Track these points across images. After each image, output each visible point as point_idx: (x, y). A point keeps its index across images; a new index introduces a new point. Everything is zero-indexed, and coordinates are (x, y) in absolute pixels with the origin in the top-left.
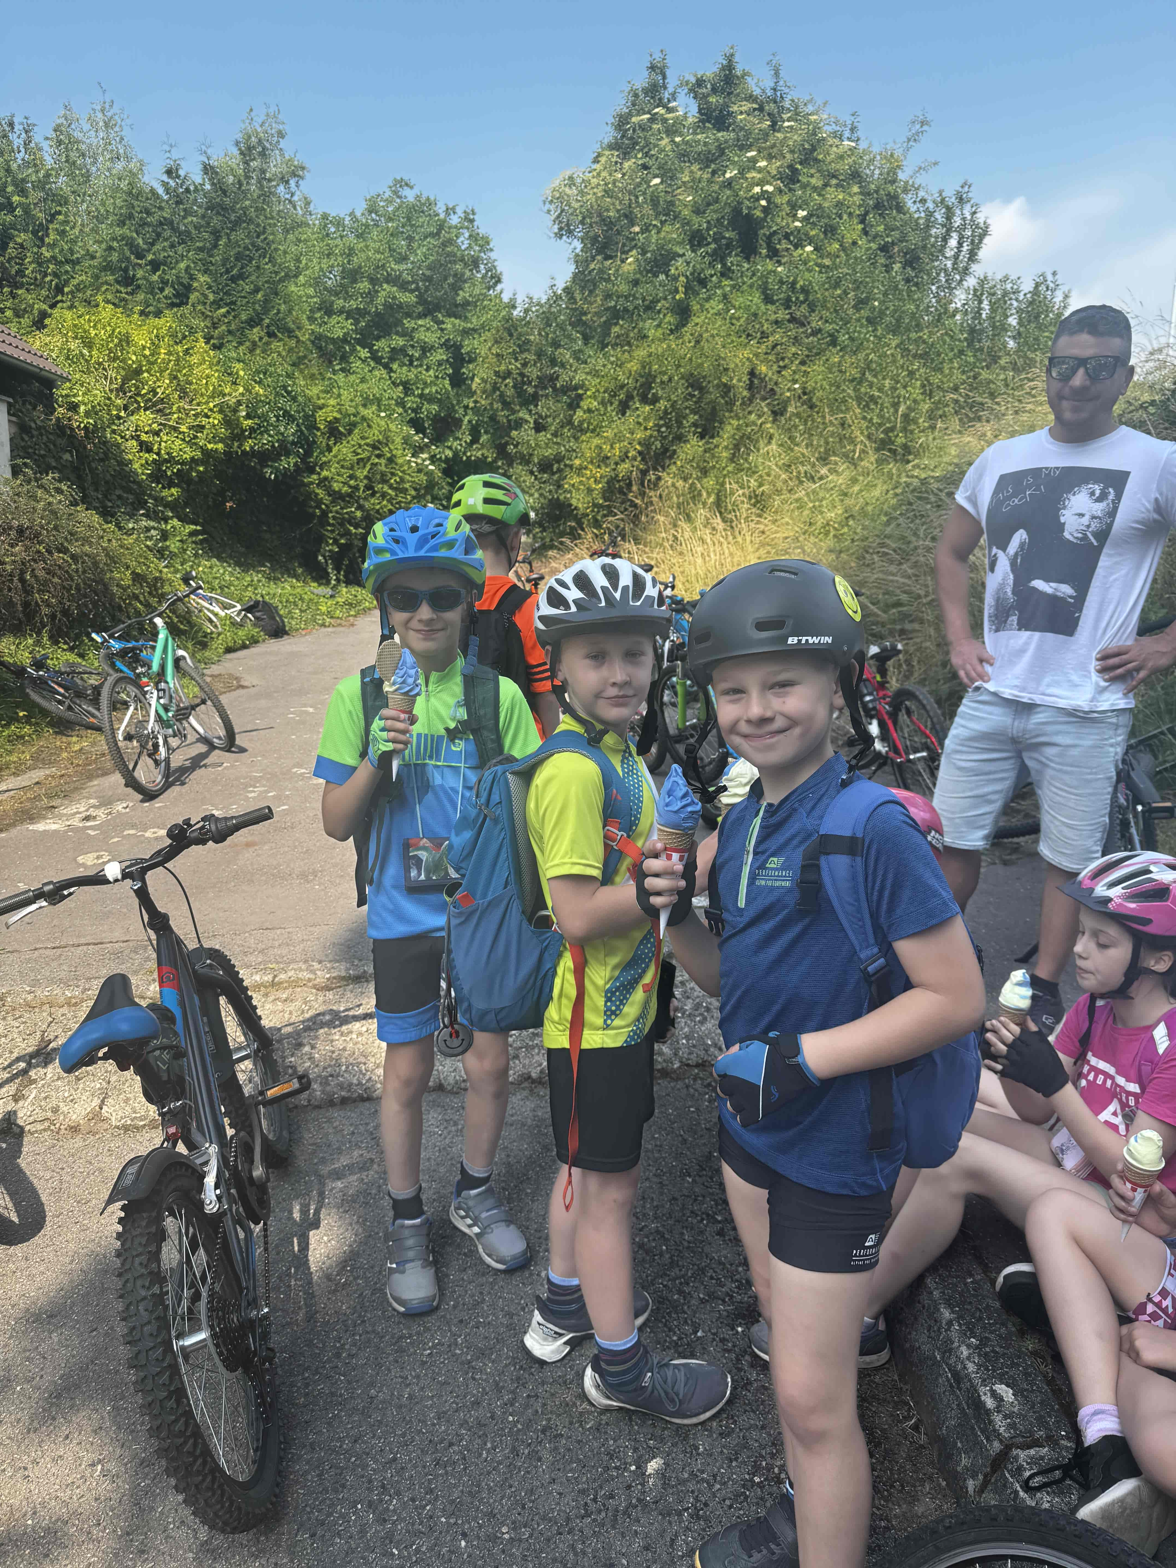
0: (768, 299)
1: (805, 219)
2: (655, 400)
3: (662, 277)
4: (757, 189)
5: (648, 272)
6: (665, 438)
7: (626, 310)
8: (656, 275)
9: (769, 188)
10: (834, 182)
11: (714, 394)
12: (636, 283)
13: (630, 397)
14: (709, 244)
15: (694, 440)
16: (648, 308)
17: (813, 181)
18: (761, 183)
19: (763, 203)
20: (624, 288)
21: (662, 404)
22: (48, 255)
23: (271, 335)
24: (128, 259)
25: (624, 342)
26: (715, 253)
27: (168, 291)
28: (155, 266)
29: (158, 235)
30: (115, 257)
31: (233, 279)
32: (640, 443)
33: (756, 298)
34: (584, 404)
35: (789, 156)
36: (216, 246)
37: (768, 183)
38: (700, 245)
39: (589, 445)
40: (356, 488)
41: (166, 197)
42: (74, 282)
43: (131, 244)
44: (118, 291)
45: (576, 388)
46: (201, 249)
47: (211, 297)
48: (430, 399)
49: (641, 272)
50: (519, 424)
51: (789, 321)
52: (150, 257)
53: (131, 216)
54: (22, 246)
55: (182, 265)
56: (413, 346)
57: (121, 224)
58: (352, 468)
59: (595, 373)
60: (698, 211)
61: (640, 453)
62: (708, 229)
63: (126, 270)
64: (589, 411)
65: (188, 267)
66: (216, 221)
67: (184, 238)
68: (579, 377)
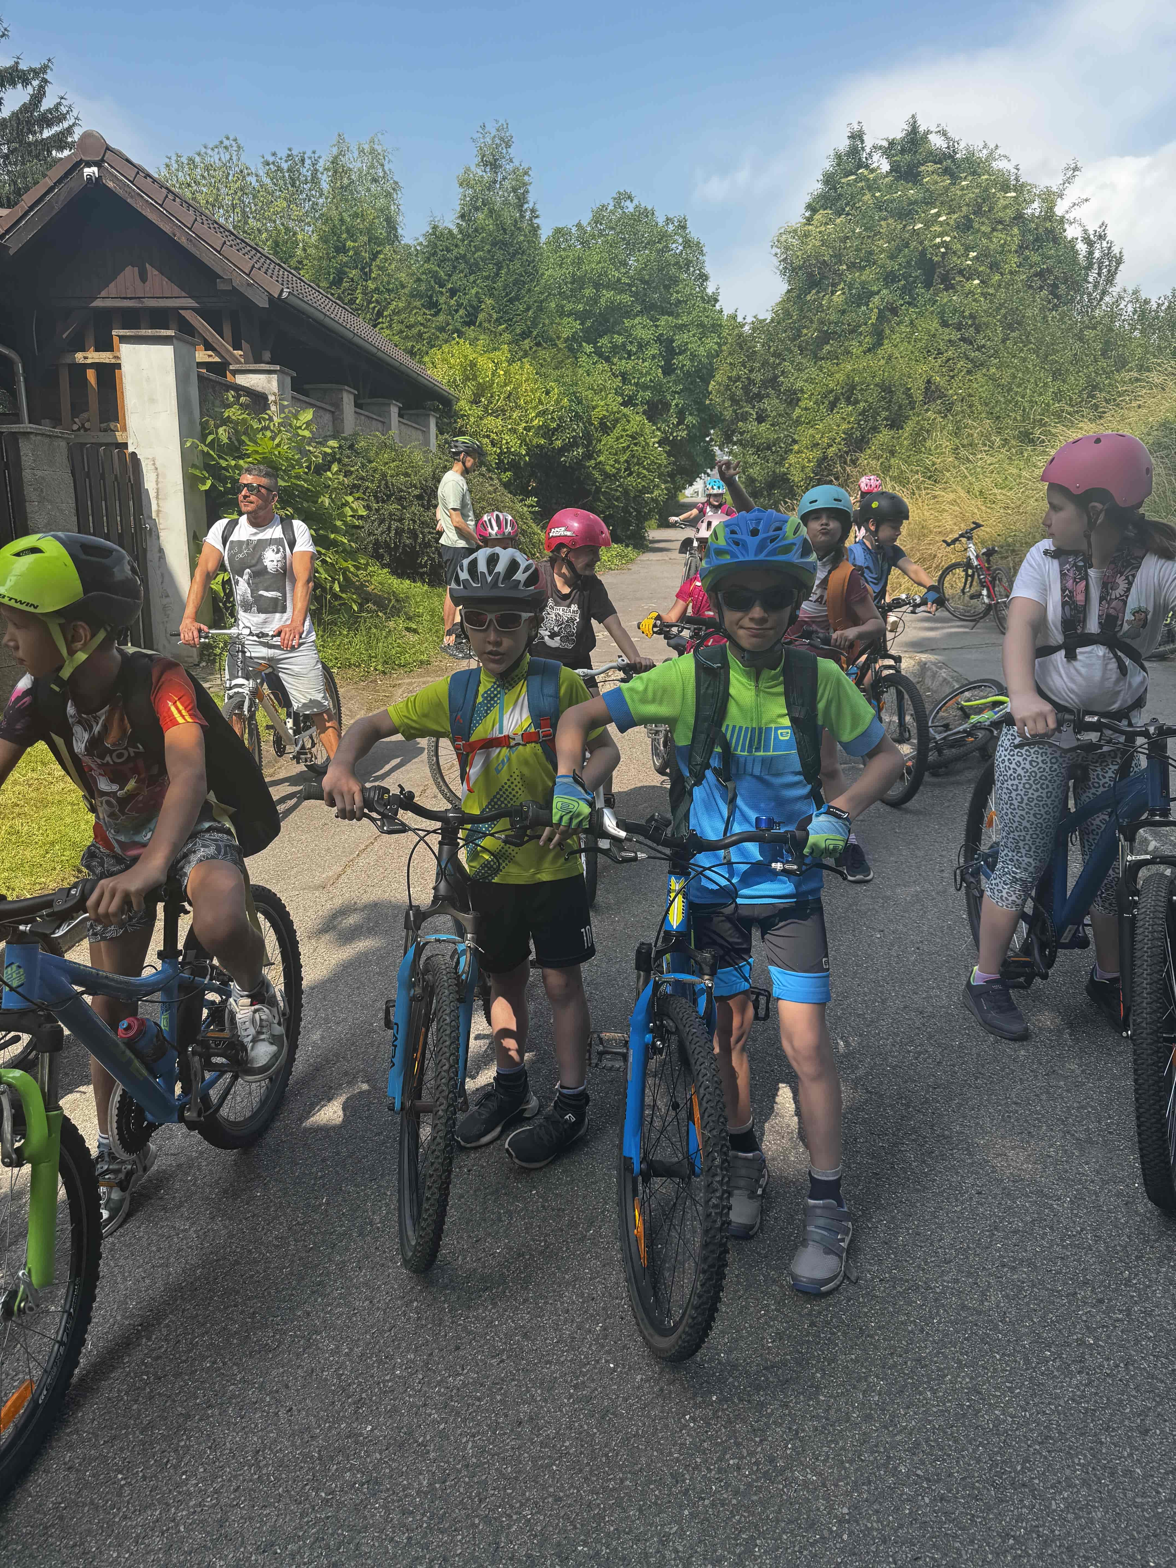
0: (945, 324)
1: (976, 258)
2: (857, 402)
3: (864, 308)
4: (938, 240)
5: (853, 303)
6: (863, 429)
7: (835, 333)
8: (859, 306)
9: (948, 239)
10: (1000, 227)
11: (900, 395)
12: (843, 312)
13: (837, 399)
14: (900, 280)
15: (885, 431)
16: (852, 332)
17: (983, 228)
18: (941, 235)
19: (943, 250)
20: (833, 317)
21: (862, 405)
22: (373, 287)
23: (538, 344)
24: (432, 288)
25: (833, 356)
26: (904, 286)
27: (462, 312)
28: (453, 292)
29: (455, 267)
30: (423, 287)
31: (511, 301)
32: (844, 433)
33: (935, 324)
34: (802, 404)
35: (964, 209)
36: (497, 274)
37: (947, 235)
38: (893, 281)
39: (805, 435)
40: (619, 469)
41: (459, 236)
42: (392, 307)
43: (435, 276)
44: (424, 314)
45: (796, 392)
46: (487, 278)
47: (495, 316)
49: (847, 303)
50: (744, 418)
51: (960, 340)
52: (450, 286)
53: (435, 253)
54: (352, 279)
55: (473, 291)
56: (631, 343)
57: (427, 260)
58: (617, 454)
59: (811, 381)
60: (892, 257)
61: (844, 439)
62: (899, 270)
63: (431, 297)
64: (806, 409)
65: (477, 293)
66: (499, 255)
67: (474, 268)
68: (799, 384)
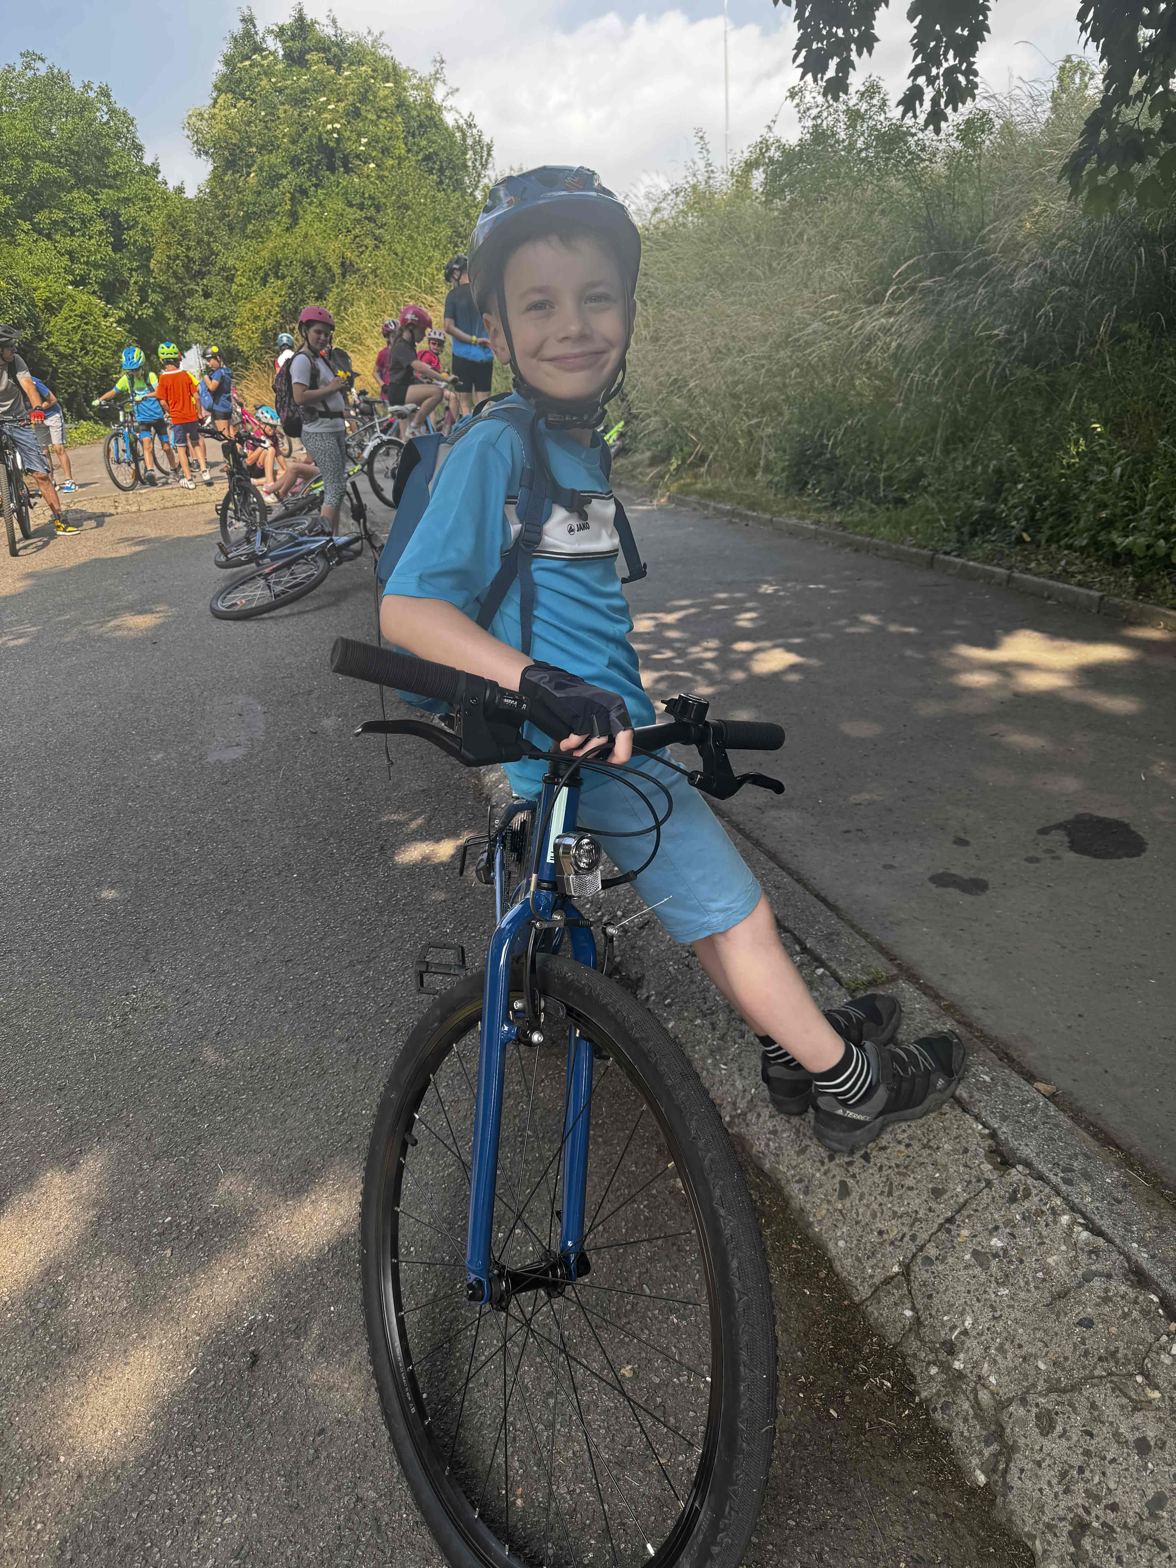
0: (349, 204)
1: (368, 144)
2: (283, 277)
3: (276, 190)
4: (329, 127)
5: (266, 184)
7: (255, 213)
8: (272, 188)
9: (338, 126)
10: (384, 115)
11: (321, 271)
12: (259, 193)
13: (267, 275)
14: (304, 164)
16: (270, 212)
17: (370, 116)
18: (332, 122)
19: (335, 135)
20: (250, 198)
21: (288, 280)
25: (256, 235)
26: (310, 169)
33: (340, 206)
34: (237, 281)
35: (350, 98)
37: (338, 122)
38: (299, 164)
39: (244, 310)
40: (74, 349)
45: (230, 269)
48: (97, 266)
49: (261, 185)
50: (191, 293)
51: (364, 218)
56: (73, 218)
58: (68, 334)
59: (241, 259)
60: (294, 142)
62: (302, 154)
64: (241, 285)
68: (230, 263)
